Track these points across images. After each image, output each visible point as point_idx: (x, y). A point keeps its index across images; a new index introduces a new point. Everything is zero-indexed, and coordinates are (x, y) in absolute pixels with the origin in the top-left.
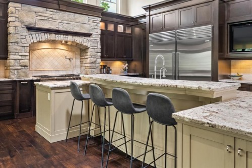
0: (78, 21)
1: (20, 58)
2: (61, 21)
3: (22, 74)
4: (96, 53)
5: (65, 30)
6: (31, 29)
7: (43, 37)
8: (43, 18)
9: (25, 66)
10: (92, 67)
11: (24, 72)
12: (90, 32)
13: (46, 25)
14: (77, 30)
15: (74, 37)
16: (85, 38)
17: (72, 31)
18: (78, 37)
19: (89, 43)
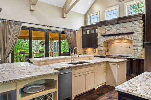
0: (125, 26)
1: (100, 47)
2: (115, 29)
3: (101, 54)
4: (138, 44)
5: (118, 33)
6: (104, 36)
7: (108, 38)
8: (108, 30)
9: (102, 51)
10: (134, 52)
11: (101, 53)
12: (133, 31)
13: (109, 33)
14: (124, 31)
15: (123, 36)
16: (130, 35)
17: (121, 33)
18: (125, 36)
19: (133, 38)
